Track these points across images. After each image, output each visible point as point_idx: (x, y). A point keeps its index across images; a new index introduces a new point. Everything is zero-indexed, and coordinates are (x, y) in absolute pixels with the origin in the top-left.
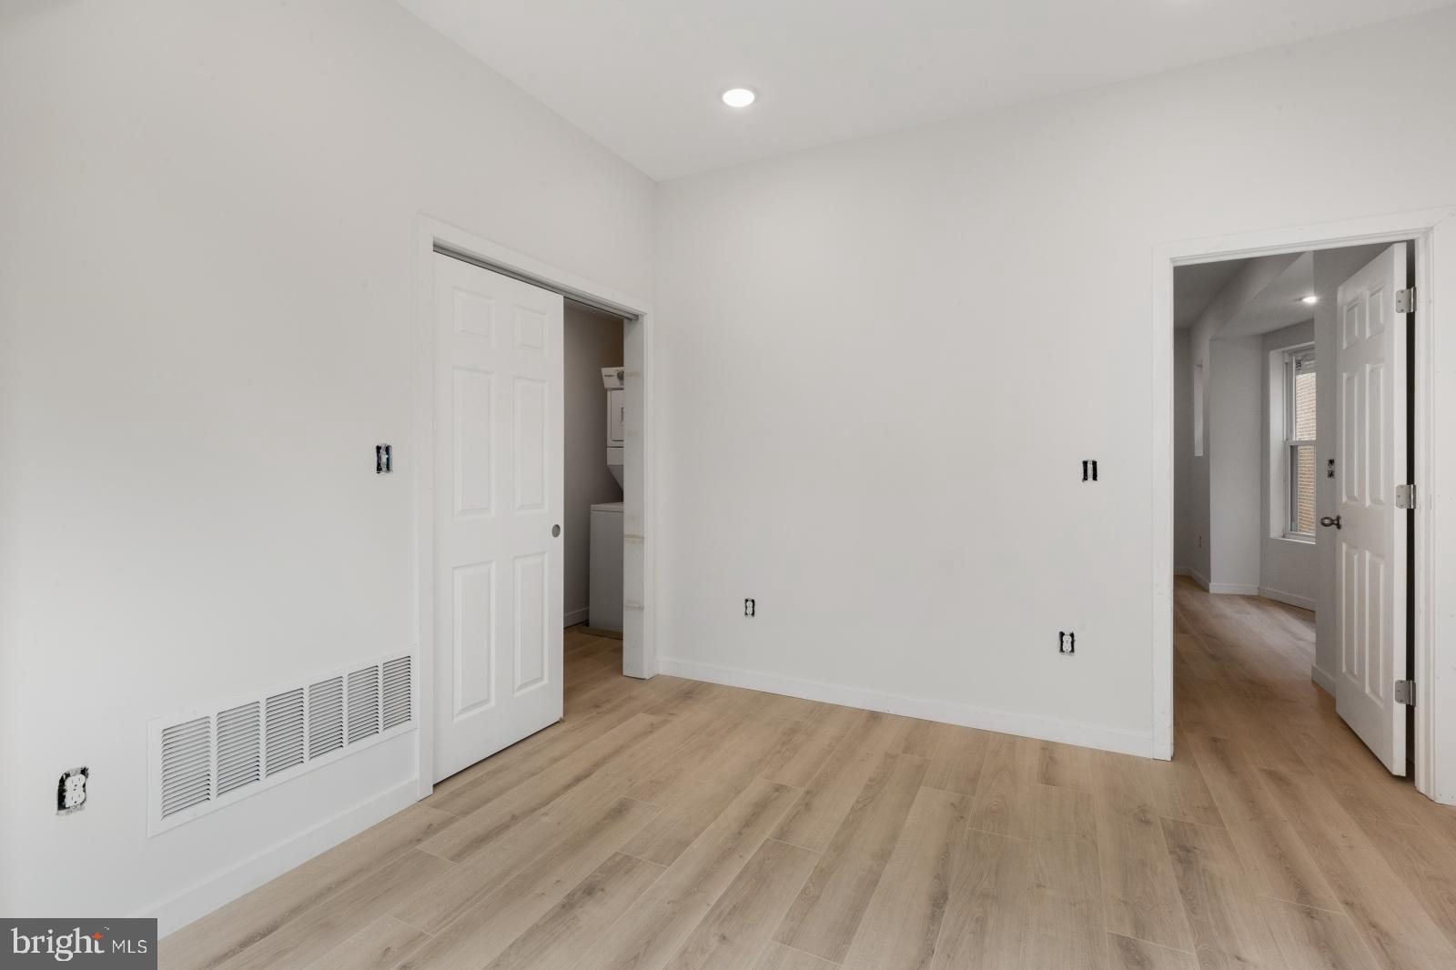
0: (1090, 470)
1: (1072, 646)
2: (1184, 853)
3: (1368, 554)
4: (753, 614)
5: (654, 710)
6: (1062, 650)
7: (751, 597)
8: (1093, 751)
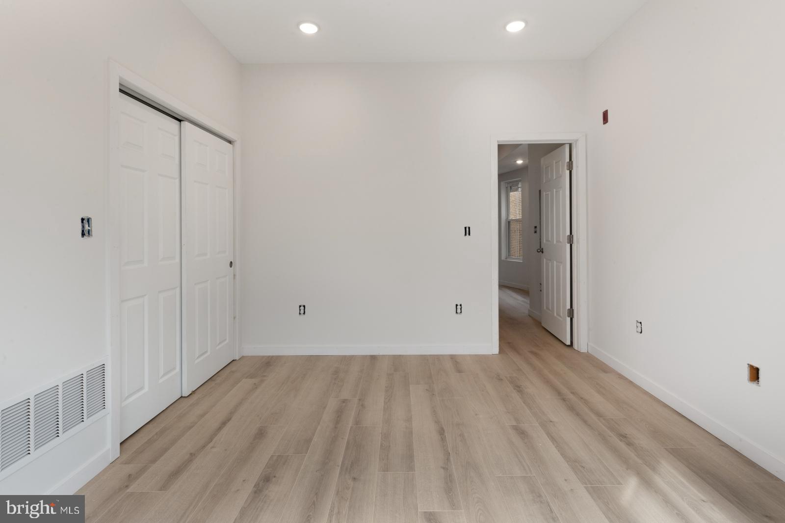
0: (467, 231)
1: (461, 310)
2: (519, 389)
3: (555, 262)
4: (304, 313)
5: (252, 376)
6: (457, 313)
7: (302, 304)
8: (470, 355)
